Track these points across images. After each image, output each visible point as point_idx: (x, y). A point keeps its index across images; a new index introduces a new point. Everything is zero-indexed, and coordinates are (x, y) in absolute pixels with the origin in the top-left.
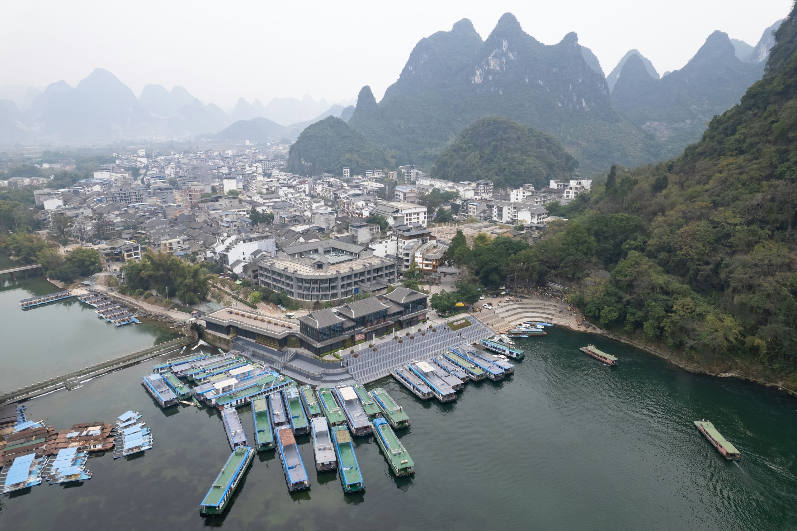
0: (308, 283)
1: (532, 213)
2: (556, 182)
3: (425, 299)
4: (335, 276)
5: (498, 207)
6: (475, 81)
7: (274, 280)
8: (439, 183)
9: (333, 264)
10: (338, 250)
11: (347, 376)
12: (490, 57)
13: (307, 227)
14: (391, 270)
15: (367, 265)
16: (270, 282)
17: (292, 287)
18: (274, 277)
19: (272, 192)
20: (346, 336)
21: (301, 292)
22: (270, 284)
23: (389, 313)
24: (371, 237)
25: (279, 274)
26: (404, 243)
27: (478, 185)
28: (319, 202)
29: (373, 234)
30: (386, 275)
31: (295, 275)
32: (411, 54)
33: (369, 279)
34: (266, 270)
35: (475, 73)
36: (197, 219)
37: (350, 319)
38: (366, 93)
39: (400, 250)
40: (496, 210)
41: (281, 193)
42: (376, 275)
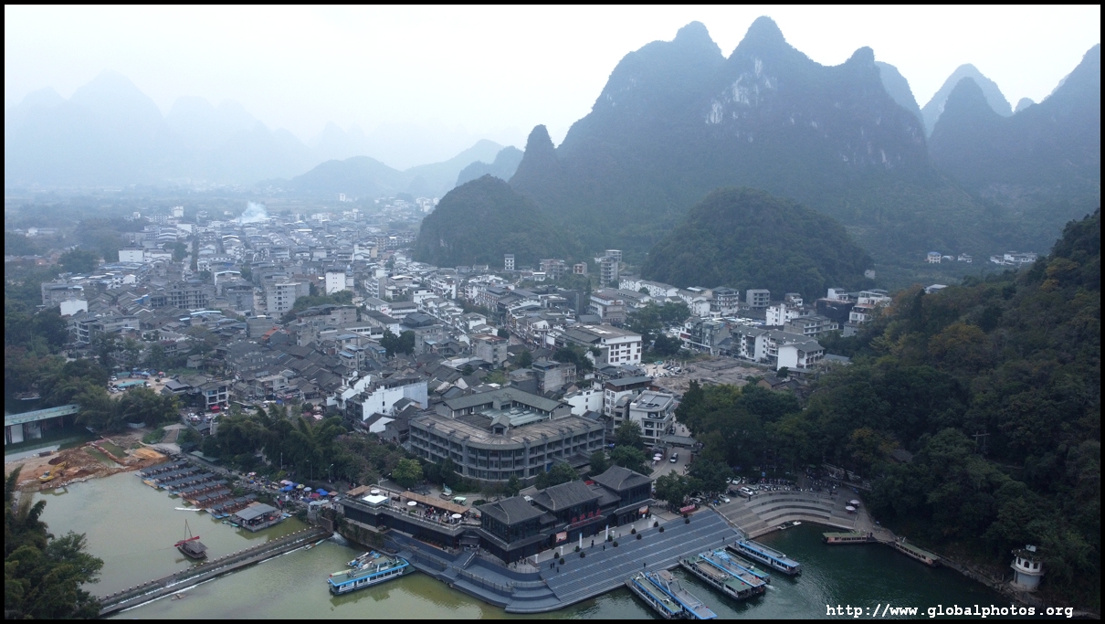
0: (484, 455)
1: (799, 351)
2: (837, 292)
3: (649, 485)
4: (521, 447)
5: (747, 337)
6: (710, 120)
7: (434, 447)
8: (655, 287)
9: (515, 427)
10: (521, 404)
11: (547, 592)
12: (735, 85)
13: (466, 360)
14: (598, 438)
15: (566, 430)
16: (427, 449)
17: (461, 458)
18: (434, 442)
19: (402, 298)
20: (544, 534)
21: (473, 466)
22: (427, 452)
23: (600, 504)
24: (563, 383)
25: (441, 440)
26: (613, 396)
27: (715, 294)
28: (479, 319)
29: (566, 378)
30: (591, 444)
31: (466, 443)
32: (610, 77)
33: (567, 451)
34: (422, 432)
35: (711, 109)
36: (299, 341)
37: (550, 512)
38: (539, 135)
39: (607, 405)
40: (744, 341)
41: (417, 299)
42: (576, 444)
